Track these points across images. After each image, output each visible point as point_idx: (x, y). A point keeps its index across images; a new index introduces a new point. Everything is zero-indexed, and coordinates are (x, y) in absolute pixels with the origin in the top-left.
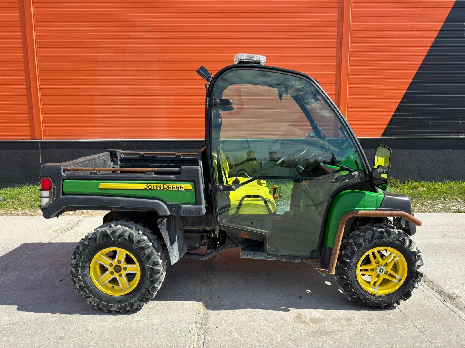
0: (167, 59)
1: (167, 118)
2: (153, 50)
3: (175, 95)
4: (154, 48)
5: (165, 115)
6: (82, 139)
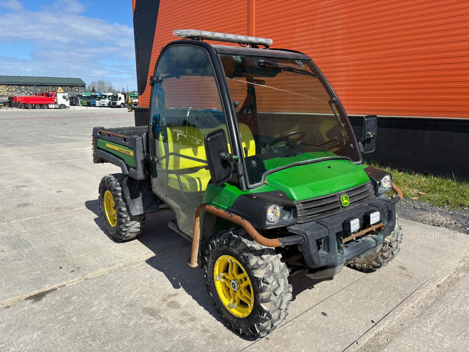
0: (352, 25)
1: (346, 90)
2: (339, 17)
3: (356, 65)
4: (341, 14)
5: (344, 88)
6: (277, 112)
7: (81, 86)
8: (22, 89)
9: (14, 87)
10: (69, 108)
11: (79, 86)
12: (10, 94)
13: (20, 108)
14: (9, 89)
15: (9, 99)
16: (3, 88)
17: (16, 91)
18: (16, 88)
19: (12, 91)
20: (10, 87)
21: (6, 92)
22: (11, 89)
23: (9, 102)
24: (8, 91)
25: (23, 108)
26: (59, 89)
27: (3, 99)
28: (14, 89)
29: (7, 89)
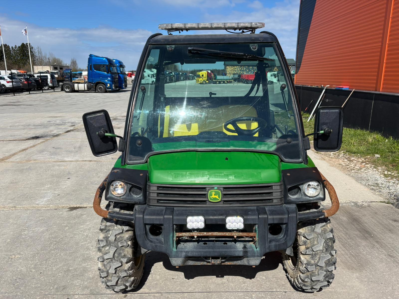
7: (293, 65)
8: (250, 68)
9: (245, 67)
10: (277, 83)
11: (291, 65)
12: (242, 72)
13: (244, 83)
14: (241, 69)
15: (238, 76)
16: (238, 68)
17: (246, 70)
18: (246, 68)
19: (243, 70)
20: (243, 67)
21: (239, 71)
22: (242, 69)
23: (238, 78)
24: (240, 70)
25: (245, 83)
26: (275, 69)
27: (235, 76)
28: (244, 69)
29: (240, 69)
